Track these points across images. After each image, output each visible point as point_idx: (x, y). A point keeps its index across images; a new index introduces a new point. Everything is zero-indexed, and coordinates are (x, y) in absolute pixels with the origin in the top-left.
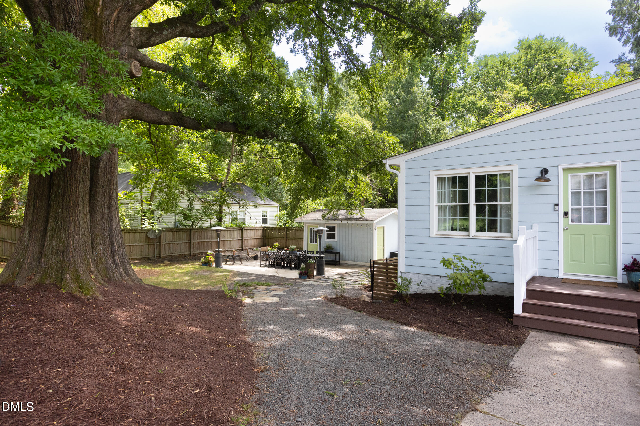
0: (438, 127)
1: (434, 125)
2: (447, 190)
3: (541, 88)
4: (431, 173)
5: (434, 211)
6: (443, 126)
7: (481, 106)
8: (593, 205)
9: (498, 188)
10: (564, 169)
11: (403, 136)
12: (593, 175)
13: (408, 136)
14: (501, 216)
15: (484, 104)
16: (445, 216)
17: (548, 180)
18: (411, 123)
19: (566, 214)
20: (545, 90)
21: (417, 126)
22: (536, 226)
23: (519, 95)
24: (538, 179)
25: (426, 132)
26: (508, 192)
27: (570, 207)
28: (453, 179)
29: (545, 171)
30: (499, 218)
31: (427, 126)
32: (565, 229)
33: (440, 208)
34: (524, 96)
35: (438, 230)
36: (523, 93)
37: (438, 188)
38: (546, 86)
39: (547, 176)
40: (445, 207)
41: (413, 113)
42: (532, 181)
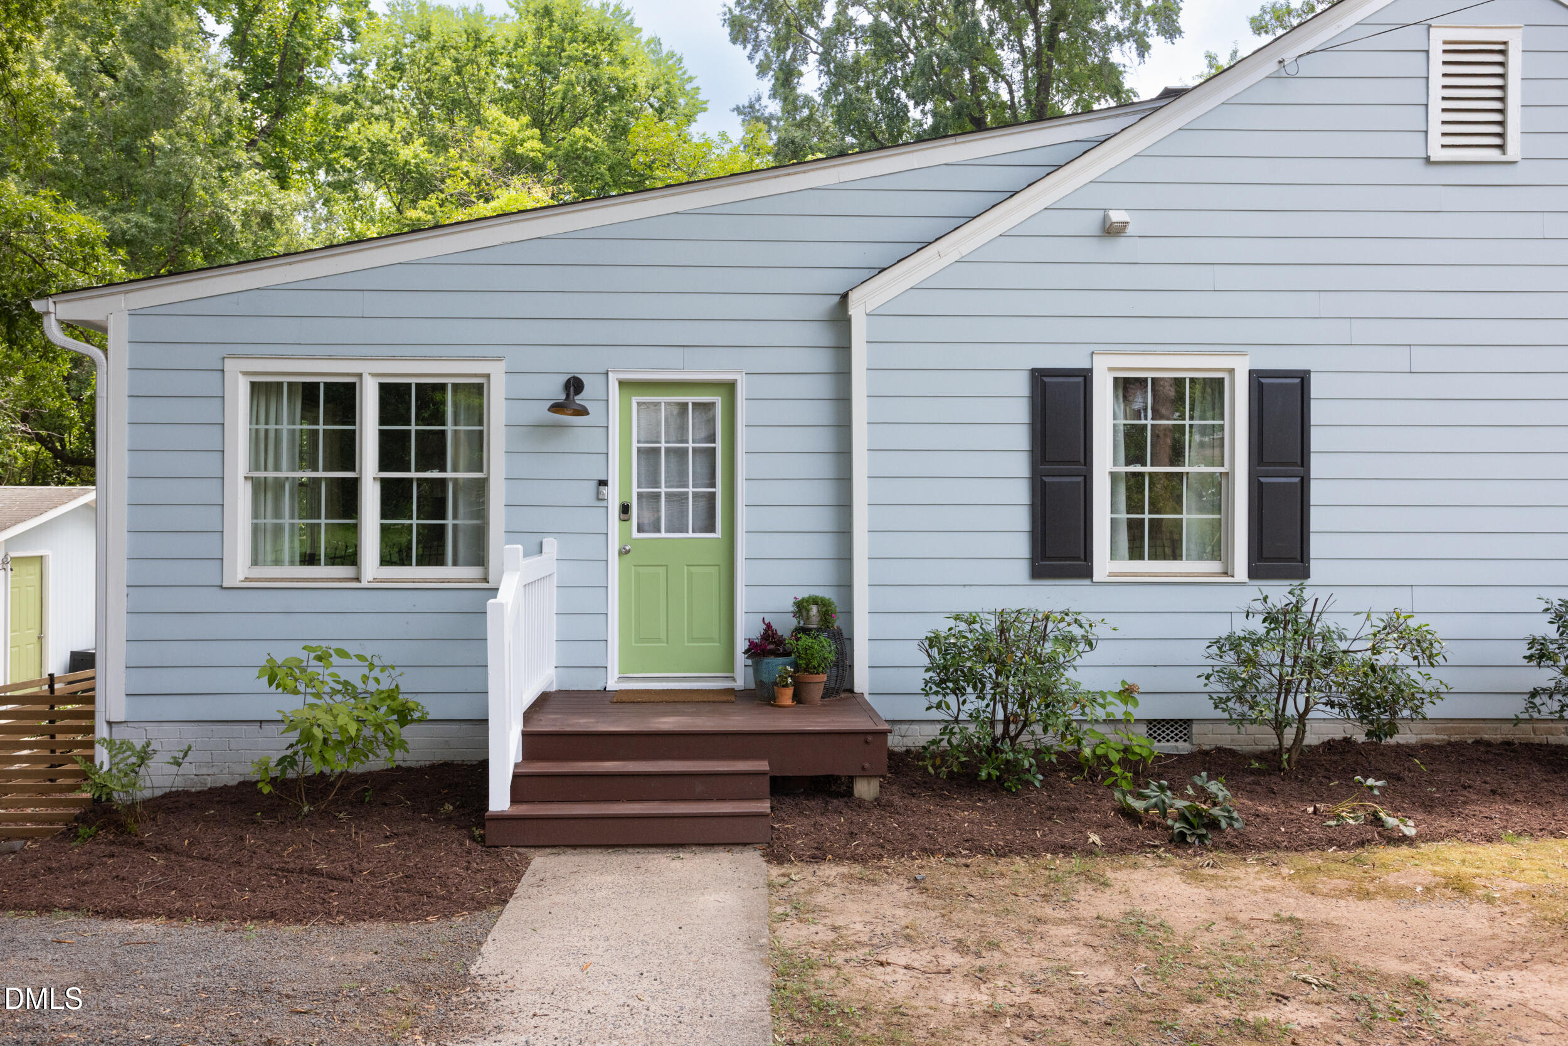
0: (262, 208)
1: (251, 198)
2: (285, 427)
3: (576, 142)
4: (229, 365)
5: (241, 498)
6: (282, 208)
7: (407, 163)
8: (687, 486)
9: (449, 428)
10: (622, 384)
11: (128, 221)
12: (687, 404)
13: (149, 222)
14: (455, 517)
15: (416, 156)
16: (278, 514)
17: (583, 412)
18: (161, 177)
19: (625, 509)
20: (585, 149)
21: (186, 193)
22: (551, 545)
23: (519, 150)
24: (557, 408)
25: (220, 218)
26: (478, 443)
27: (635, 490)
28: (308, 392)
29: (574, 385)
30: (449, 522)
31: (224, 196)
32: (623, 552)
33: (259, 487)
34: (532, 154)
35: (255, 562)
36: (528, 145)
37: (254, 417)
38: (588, 140)
39: (579, 399)
40: (279, 484)
41: (170, 140)
42: (541, 411)
